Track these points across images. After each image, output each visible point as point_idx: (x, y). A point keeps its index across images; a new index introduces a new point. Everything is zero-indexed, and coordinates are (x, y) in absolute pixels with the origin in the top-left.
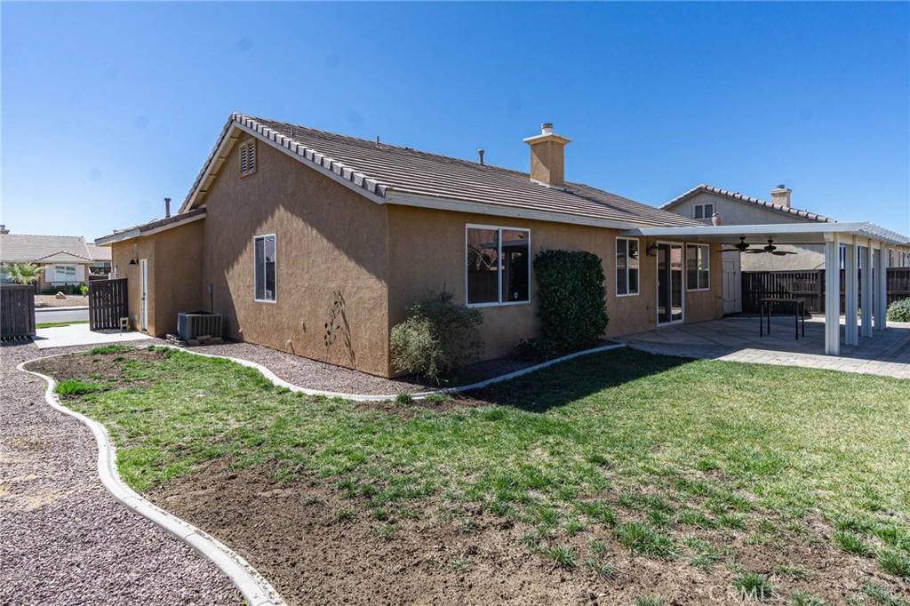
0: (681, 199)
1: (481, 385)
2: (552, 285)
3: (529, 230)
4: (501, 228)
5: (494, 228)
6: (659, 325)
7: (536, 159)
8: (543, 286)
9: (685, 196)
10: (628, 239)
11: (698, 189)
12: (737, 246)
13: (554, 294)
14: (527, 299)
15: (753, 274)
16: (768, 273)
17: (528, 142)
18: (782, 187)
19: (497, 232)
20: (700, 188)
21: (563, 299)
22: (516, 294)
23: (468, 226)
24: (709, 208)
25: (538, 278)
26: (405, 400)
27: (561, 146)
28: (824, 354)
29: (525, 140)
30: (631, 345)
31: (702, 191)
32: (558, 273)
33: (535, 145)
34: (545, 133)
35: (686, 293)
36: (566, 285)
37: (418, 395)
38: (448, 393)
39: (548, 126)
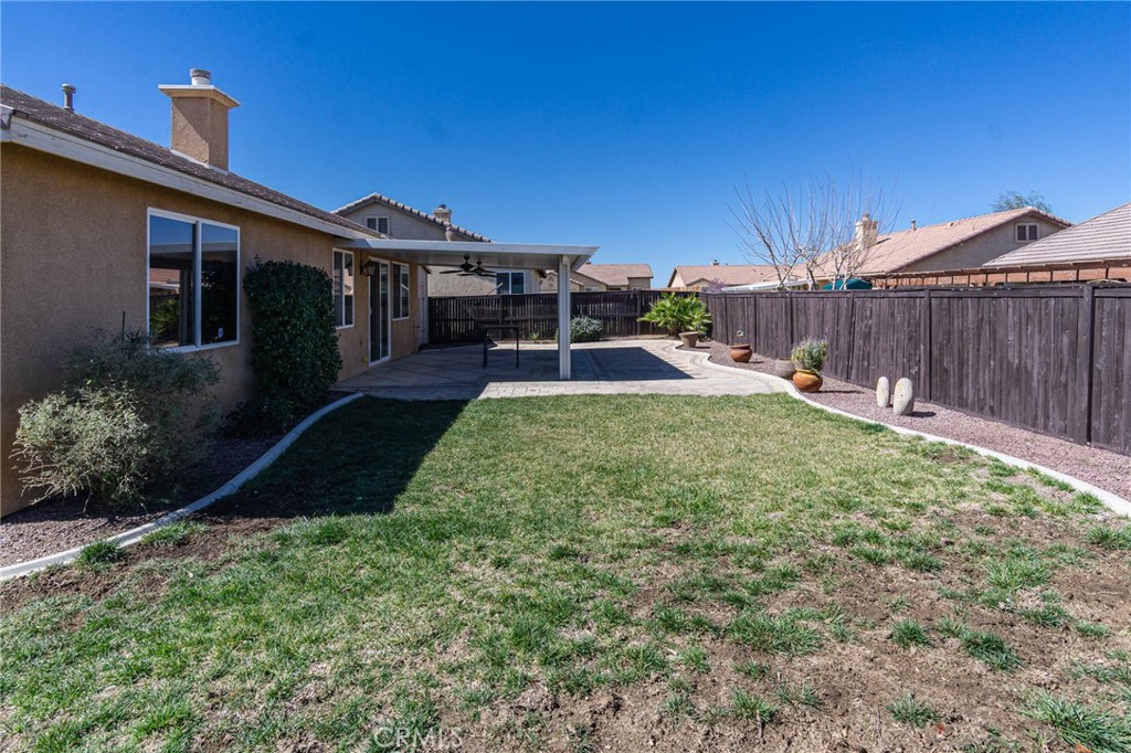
0: (351, 208)
1: (227, 490)
2: (279, 314)
3: (238, 228)
4: (202, 221)
5: (190, 219)
6: (372, 364)
7: (182, 121)
8: (258, 317)
9: (356, 205)
10: (345, 252)
11: (371, 198)
12: (462, 266)
13: (281, 329)
14: (235, 339)
15: (440, 299)
16: (454, 298)
17: (168, 92)
18: (443, 206)
19: (194, 227)
20: (374, 198)
21: (295, 336)
22: (221, 330)
23: (152, 211)
24: (383, 222)
25: (253, 303)
26: (103, 555)
27: (226, 109)
28: (559, 380)
29: (161, 86)
30: (373, 394)
31: (375, 202)
32: (288, 297)
33: (180, 98)
34: (195, 83)
35: (392, 322)
36: (301, 313)
37: (128, 537)
38: (181, 519)
39: (203, 74)
